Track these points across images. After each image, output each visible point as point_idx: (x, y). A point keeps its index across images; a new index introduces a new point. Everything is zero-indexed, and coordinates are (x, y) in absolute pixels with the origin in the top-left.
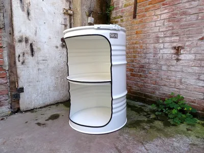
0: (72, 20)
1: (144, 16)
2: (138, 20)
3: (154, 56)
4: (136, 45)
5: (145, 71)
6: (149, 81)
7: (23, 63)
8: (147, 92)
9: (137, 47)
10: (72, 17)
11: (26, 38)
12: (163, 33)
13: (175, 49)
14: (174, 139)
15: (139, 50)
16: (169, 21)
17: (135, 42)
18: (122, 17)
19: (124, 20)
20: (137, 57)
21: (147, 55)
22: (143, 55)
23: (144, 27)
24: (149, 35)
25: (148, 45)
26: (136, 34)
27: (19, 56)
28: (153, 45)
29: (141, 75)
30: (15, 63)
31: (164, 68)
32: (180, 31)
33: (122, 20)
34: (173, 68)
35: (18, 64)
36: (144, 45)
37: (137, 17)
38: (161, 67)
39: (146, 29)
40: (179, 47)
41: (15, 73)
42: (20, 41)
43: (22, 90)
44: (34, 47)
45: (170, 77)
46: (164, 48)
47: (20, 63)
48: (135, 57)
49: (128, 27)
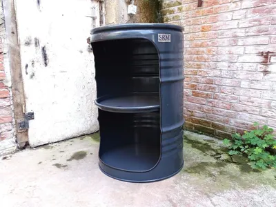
0: (103, 8)
1: (215, 3)
2: (205, 8)
3: (229, 67)
4: (201, 49)
5: (214, 88)
6: (221, 105)
7: (32, 76)
8: (218, 121)
9: (203, 52)
10: (103, 5)
11: (36, 39)
12: (243, 30)
13: (262, 55)
14: (255, 191)
15: (205, 56)
16: (254, 12)
17: (199, 43)
19: (183, 9)
20: (203, 66)
21: (219, 64)
22: (212, 63)
23: (214, 20)
24: (222, 34)
25: (220, 48)
26: (202, 31)
27: (27, 66)
28: (227, 49)
29: (207, 95)
30: (21, 76)
31: (244, 84)
32: (271, 28)
33: (180, 9)
34: (258, 86)
35: (26, 78)
36: (214, 49)
37: (204, 4)
38: (240, 82)
39: (217, 24)
40: (268, 52)
41: (21, 91)
42: (27, 44)
43: (31, 116)
44: (47, 52)
45: (252, 99)
46: (244, 53)
47: (29, 76)
48: (199, 66)
49: (190, 19)
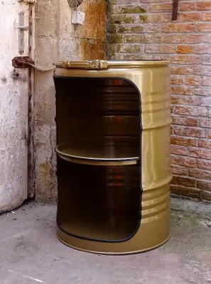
0: (33, 13)
1: (196, 18)
2: (181, 22)
4: (178, 77)
5: (198, 132)
6: (209, 155)
8: (206, 178)
9: (181, 81)
10: (33, 8)
15: (186, 87)
17: (174, 68)
18: (143, 11)
19: (149, 19)
20: (180, 100)
21: (204, 99)
22: (194, 97)
23: (196, 39)
24: (207, 60)
25: (205, 78)
26: (179, 53)
29: (189, 141)
33: (143, 19)
36: (197, 78)
37: (181, 18)
39: (200, 45)
48: (175, 101)
49: (159, 35)
